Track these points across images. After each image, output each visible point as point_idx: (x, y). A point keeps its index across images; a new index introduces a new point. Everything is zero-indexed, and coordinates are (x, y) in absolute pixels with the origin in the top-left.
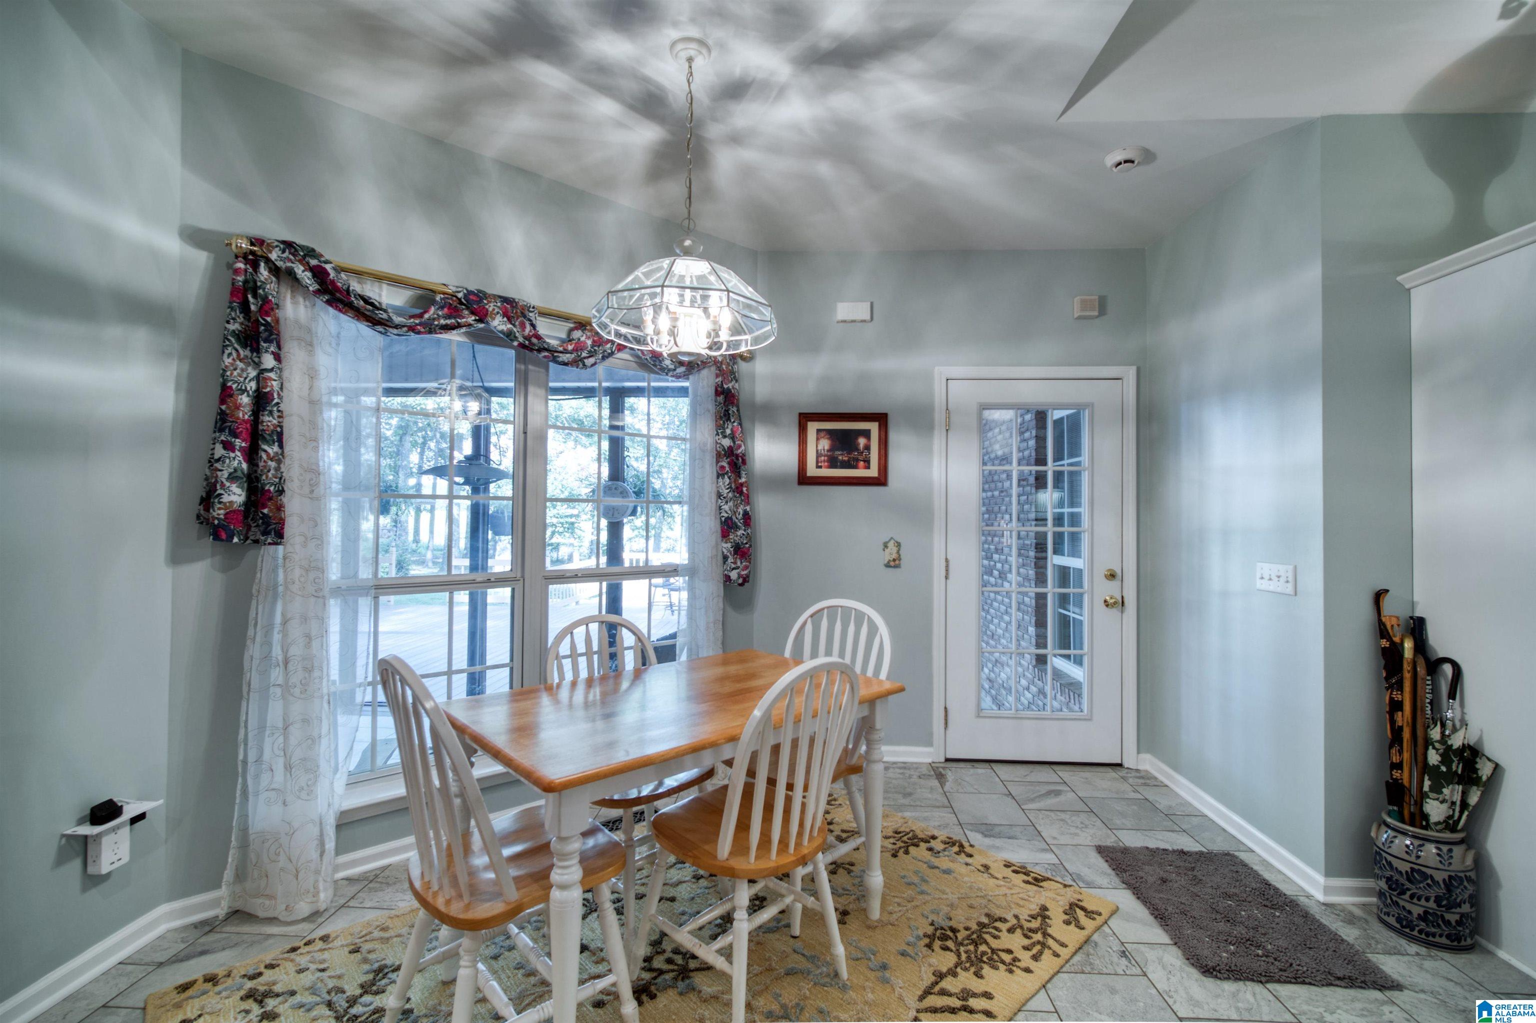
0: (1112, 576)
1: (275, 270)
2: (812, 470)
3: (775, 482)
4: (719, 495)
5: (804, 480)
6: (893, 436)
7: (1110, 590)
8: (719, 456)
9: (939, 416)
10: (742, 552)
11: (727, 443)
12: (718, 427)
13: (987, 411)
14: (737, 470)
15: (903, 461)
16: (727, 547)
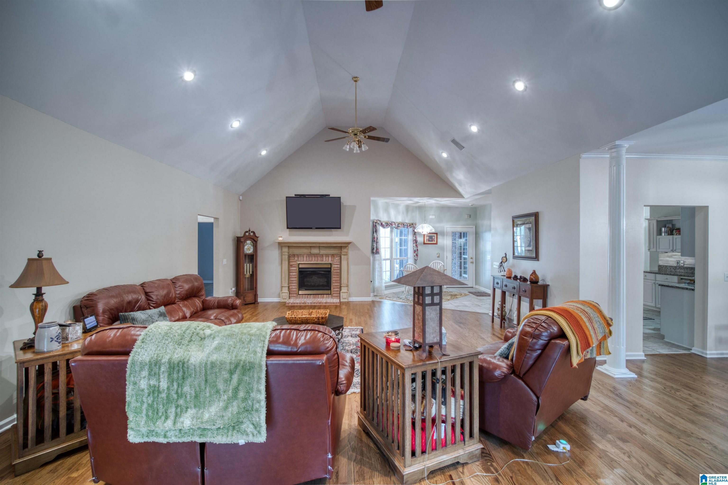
0: (471, 258)
1: (378, 223)
2: (426, 242)
3: (420, 244)
4: (414, 247)
5: (424, 243)
6: (438, 237)
7: (472, 260)
8: (413, 241)
9: (445, 233)
10: (417, 255)
11: (415, 238)
12: (413, 236)
13: (453, 233)
14: (416, 243)
15: (440, 240)
16: (415, 254)
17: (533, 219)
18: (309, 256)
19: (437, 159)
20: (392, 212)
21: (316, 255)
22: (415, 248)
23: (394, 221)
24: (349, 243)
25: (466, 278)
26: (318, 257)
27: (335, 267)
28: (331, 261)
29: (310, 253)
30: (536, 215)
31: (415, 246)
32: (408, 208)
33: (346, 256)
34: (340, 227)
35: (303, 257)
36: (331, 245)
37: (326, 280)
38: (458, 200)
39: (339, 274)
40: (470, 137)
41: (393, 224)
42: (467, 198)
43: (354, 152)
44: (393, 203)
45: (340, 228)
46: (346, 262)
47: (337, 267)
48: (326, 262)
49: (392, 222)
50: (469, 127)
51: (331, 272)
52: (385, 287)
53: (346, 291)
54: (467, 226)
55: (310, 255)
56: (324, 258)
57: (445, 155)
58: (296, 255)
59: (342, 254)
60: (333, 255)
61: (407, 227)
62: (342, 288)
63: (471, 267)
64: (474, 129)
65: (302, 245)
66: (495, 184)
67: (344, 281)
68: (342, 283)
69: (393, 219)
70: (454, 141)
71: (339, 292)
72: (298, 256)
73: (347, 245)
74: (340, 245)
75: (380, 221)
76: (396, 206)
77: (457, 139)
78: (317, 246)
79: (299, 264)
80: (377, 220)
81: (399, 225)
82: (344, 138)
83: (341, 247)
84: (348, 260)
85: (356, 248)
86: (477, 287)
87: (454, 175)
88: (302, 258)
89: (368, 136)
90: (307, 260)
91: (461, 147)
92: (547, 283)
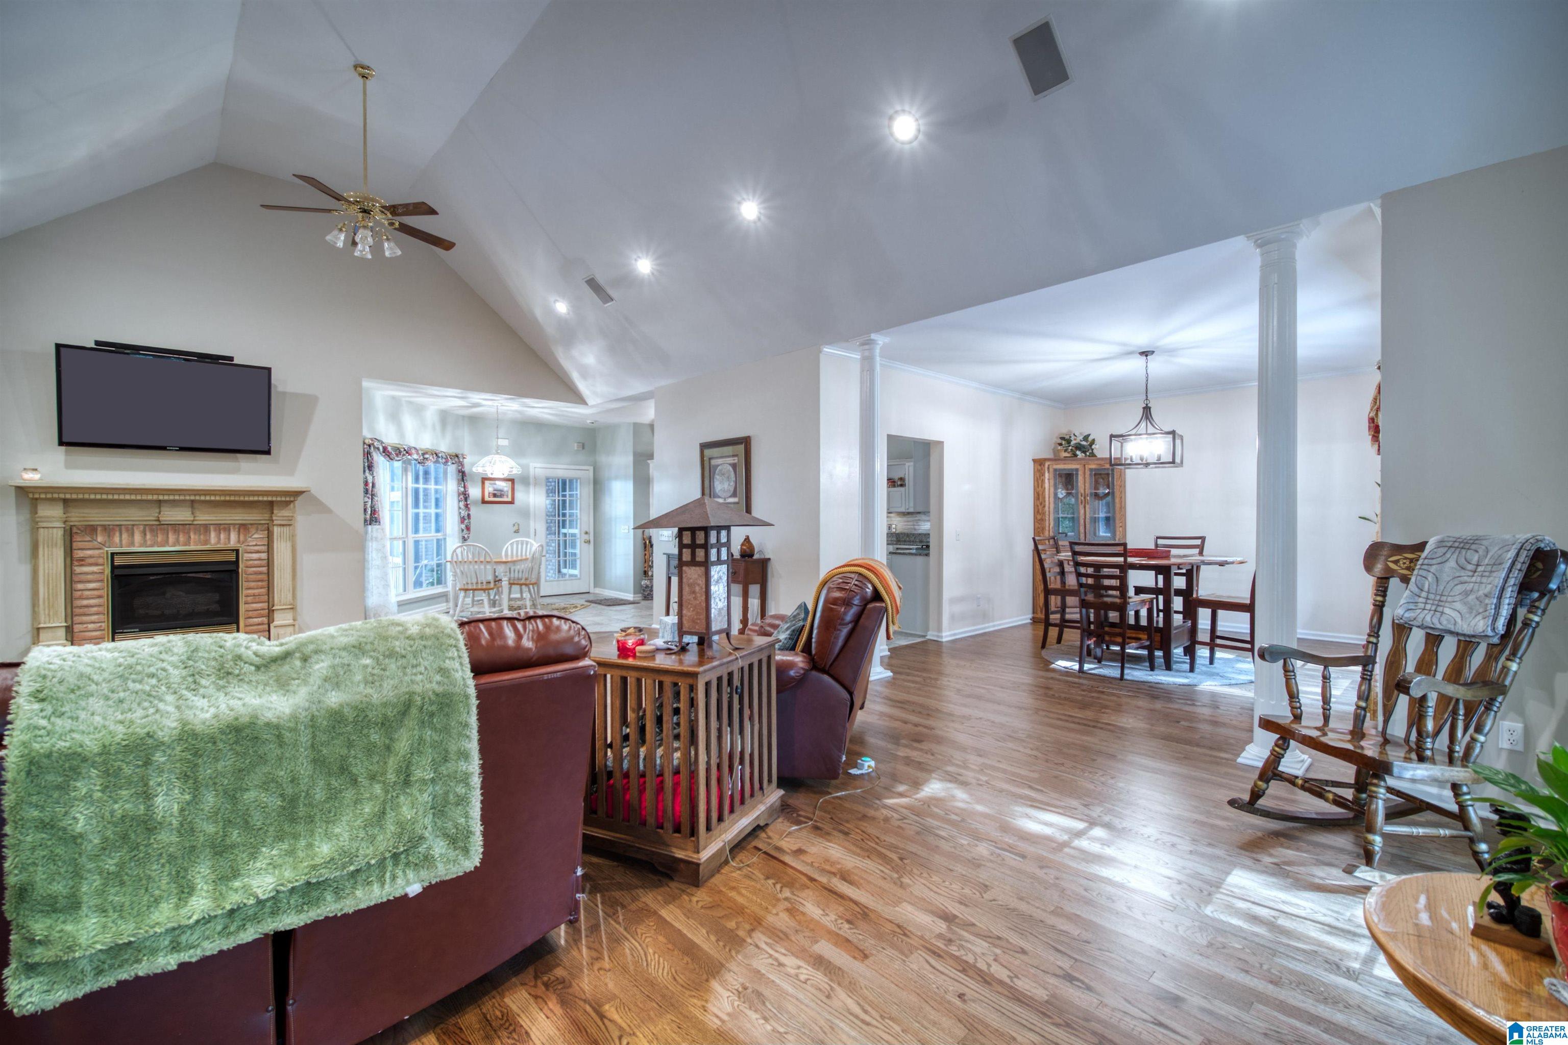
0: (586, 533)
1: (375, 447)
2: (487, 498)
3: (475, 503)
4: (460, 508)
5: (484, 502)
6: (516, 486)
7: (586, 537)
8: (459, 495)
9: (532, 480)
10: (468, 528)
11: (462, 489)
12: (459, 484)
13: (547, 479)
14: (466, 499)
15: (520, 496)
16: (463, 526)
17: (741, 448)
18: (152, 531)
19: (538, 313)
20: (409, 422)
21: (177, 527)
22: (463, 512)
23: (413, 445)
24: (297, 494)
25: (576, 576)
26: (189, 533)
27: (250, 561)
28: (239, 541)
29: (159, 520)
30: (746, 442)
31: (462, 507)
32: (445, 418)
33: (286, 529)
34: (266, 449)
35: (132, 535)
36: (237, 498)
37: (217, 597)
38: (573, 410)
39: (265, 577)
40: (628, 280)
41: (413, 451)
42: (593, 406)
43: (356, 254)
44: (410, 403)
45: (268, 452)
46: (289, 544)
47: (260, 559)
48: (219, 546)
49: (410, 448)
50: (633, 262)
51: (238, 573)
52: (399, 606)
53: (291, 622)
54: (578, 467)
55: (160, 527)
56: (213, 535)
57: (562, 308)
58: (99, 529)
59: (275, 522)
60: (243, 528)
61: (446, 463)
62: (277, 615)
63: (583, 552)
64: (644, 266)
65: (128, 497)
66: (663, 383)
67: (281, 594)
68: (276, 602)
69: (410, 441)
70: (593, 284)
71: (266, 627)
72: (108, 530)
73: (292, 499)
74: (270, 499)
75: (382, 443)
76: (418, 410)
77: (601, 280)
78: (184, 501)
79: (113, 554)
80: (372, 439)
81: (427, 456)
82: (329, 211)
83: (271, 504)
84: (292, 538)
85: (320, 507)
86: (598, 591)
87: (575, 353)
88: (125, 536)
89: (400, 224)
90: (145, 541)
91: (606, 298)
92: (767, 557)
